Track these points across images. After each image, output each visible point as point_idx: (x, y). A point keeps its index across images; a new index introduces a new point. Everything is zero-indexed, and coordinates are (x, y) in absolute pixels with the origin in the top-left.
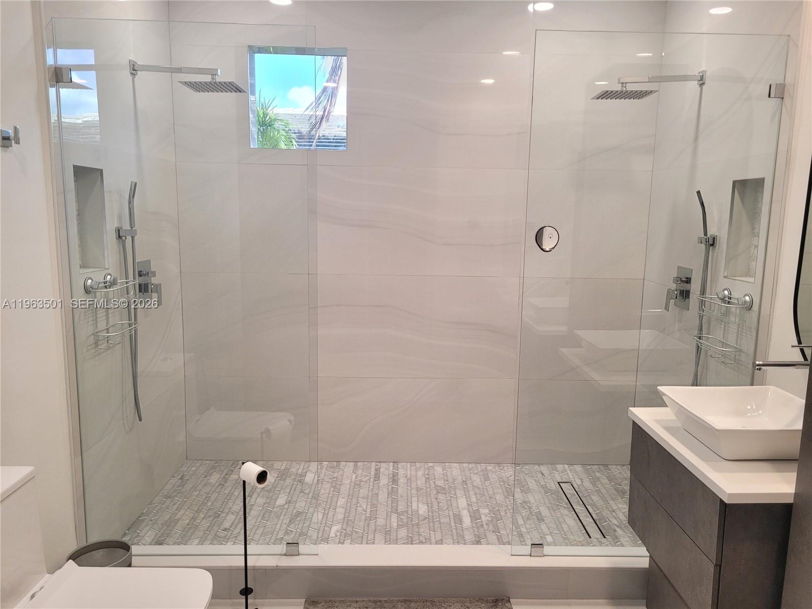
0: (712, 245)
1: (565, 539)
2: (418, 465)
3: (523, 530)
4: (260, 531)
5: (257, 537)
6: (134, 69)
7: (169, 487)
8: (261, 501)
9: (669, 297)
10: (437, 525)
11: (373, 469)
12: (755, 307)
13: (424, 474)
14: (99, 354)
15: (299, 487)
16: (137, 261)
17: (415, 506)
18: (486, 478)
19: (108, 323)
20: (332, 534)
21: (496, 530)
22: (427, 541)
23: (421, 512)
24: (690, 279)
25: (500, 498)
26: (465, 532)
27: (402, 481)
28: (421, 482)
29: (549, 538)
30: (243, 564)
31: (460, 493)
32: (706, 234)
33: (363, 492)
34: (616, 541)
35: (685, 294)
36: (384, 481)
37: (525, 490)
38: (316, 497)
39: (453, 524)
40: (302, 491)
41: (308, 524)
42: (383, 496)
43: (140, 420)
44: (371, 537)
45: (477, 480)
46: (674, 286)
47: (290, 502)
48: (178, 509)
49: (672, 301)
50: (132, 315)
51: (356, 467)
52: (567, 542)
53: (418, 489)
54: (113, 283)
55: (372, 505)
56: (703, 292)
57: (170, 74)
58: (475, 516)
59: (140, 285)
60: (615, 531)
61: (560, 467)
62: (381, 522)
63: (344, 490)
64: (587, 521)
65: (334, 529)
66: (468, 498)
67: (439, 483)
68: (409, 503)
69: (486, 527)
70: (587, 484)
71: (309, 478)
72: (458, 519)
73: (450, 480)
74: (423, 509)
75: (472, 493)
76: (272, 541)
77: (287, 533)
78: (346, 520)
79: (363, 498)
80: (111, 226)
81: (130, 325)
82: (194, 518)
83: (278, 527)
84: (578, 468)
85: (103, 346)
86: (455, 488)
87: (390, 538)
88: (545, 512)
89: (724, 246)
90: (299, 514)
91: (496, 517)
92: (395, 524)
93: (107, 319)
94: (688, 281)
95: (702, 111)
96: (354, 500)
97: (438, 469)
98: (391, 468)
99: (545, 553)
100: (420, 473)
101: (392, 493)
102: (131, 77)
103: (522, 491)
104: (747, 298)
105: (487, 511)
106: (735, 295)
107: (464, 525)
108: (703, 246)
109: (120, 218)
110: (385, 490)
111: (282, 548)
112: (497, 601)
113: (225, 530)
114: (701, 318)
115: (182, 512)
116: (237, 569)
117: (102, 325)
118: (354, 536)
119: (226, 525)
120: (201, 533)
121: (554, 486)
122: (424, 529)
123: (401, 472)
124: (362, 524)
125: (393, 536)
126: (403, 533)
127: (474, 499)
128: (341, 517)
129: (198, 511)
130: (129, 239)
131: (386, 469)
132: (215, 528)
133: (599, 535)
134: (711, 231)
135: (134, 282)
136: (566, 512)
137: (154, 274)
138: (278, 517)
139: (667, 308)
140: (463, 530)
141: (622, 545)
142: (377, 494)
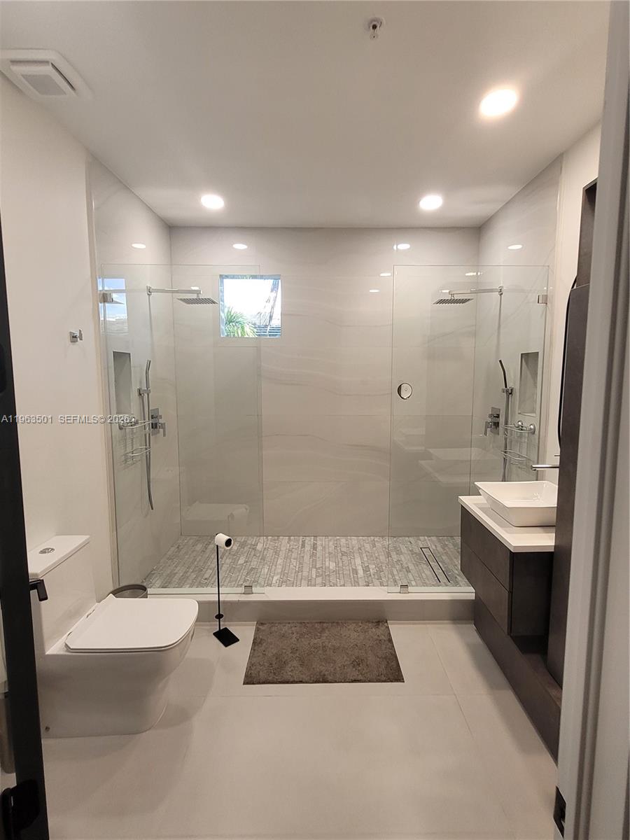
0: (511, 393)
1: (423, 583)
2: (330, 538)
3: (397, 578)
4: (227, 580)
5: (225, 584)
6: (150, 291)
7: (169, 553)
8: (228, 561)
9: (487, 427)
10: (341, 575)
11: (301, 541)
12: (537, 432)
13: (334, 544)
14: (128, 467)
15: (253, 553)
16: (150, 409)
17: (327, 564)
18: (374, 546)
19: (133, 448)
20: (274, 582)
21: (380, 578)
22: (335, 585)
23: (331, 567)
24: (499, 415)
25: (382, 558)
26: (360, 580)
27: (319, 548)
28: (332, 549)
29: (413, 583)
30: (217, 600)
31: (357, 555)
32: (506, 387)
33: (294, 555)
34: (457, 584)
35: (497, 425)
36: (308, 548)
37: (399, 553)
38: (263, 559)
39: (351, 574)
40: (254, 555)
41: (258, 575)
42: (307, 558)
43: (152, 509)
44: (298, 583)
45: (367, 546)
46: (490, 420)
47: (247, 562)
48: (176, 567)
49: (489, 429)
50: (147, 443)
51: (290, 540)
52: (425, 584)
53: (330, 553)
54: (136, 423)
55: (300, 563)
56: (506, 423)
57: (171, 294)
58: (366, 570)
59: (152, 424)
60: (456, 578)
61: (422, 538)
62: (305, 574)
63: (282, 554)
64: (439, 572)
65: (275, 578)
66: (362, 558)
67: (343, 549)
68: (323, 562)
69: (373, 577)
70: (439, 548)
71: (259, 547)
72: (355, 571)
73: (351, 547)
74: (332, 566)
75: (364, 555)
76: (236, 585)
77: (245, 581)
78: (283, 573)
79: (294, 559)
80: (135, 387)
81: (146, 449)
82: (186, 572)
83: (240, 577)
84: (434, 538)
85: (130, 462)
86: (353, 553)
87: (310, 583)
88: (411, 567)
89: (518, 394)
90: (252, 569)
91: (380, 570)
92: (314, 576)
93: (132, 445)
94: (498, 416)
95: (502, 311)
96: (288, 560)
97: (343, 541)
98: (312, 540)
99: (409, 591)
100: (331, 543)
101: (313, 555)
102: (148, 296)
103: (397, 554)
104: (532, 427)
105: (374, 566)
106: (525, 425)
107: (359, 576)
108: (505, 394)
109: (141, 382)
110: (308, 554)
111: (242, 590)
112: (379, 622)
113: (206, 579)
114: (506, 439)
115: (178, 568)
116: (213, 602)
117: (129, 449)
118: (288, 582)
119: (207, 576)
120: (191, 582)
121: (417, 550)
122: (332, 578)
123: (319, 543)
124: (293, 575)
125: (313, 582)
126: (319, 580)
127: (366, 559)
128: (280, 571)
129: (189, 568)
130: (146, 395)
131: (309, 541)
132: (200, 578)
133: (446, 581)
134: (510, 385)
135: (148, 422)
136: (425, 566)
137: (161, 417)
138: (240, 572)
139: (486, 434)
140: (358, 578)
141: (460, 586)
142: (303, 557)
